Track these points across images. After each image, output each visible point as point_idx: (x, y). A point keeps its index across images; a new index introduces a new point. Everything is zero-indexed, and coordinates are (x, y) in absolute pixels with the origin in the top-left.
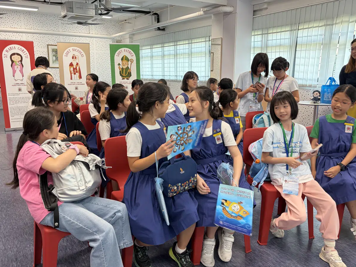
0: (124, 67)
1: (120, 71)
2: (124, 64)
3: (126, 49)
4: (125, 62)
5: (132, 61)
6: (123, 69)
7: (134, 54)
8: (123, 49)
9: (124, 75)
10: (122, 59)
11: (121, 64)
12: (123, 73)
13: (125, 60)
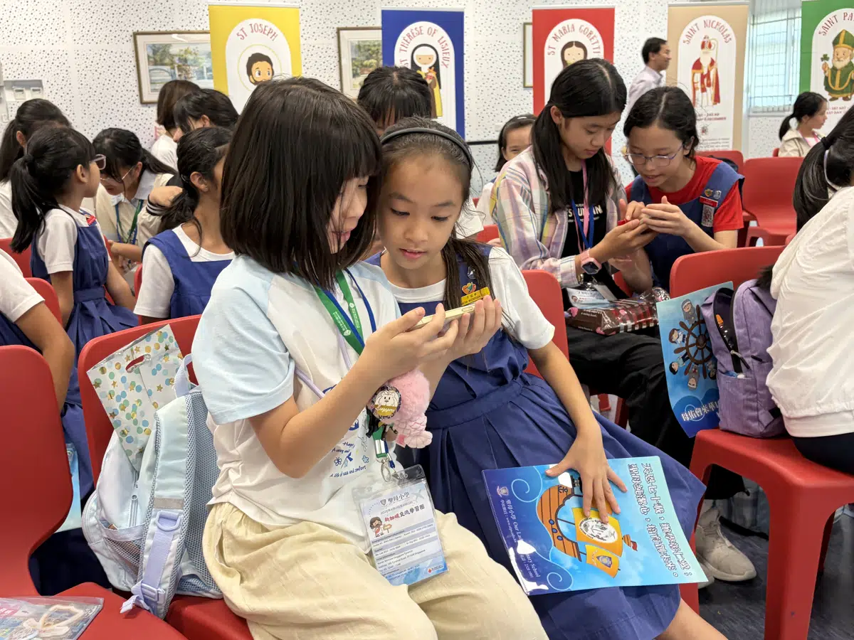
0: (840, 65)
1: (826, 78)
2: (841, 54)
3: (850, 11)
4: (842, 49)
6: (834, 69)
8: (840, 12)
9: (837, 88)
10: (836, 42)
11: (830, 56)
12: (834, 84)
13: (844, 43)
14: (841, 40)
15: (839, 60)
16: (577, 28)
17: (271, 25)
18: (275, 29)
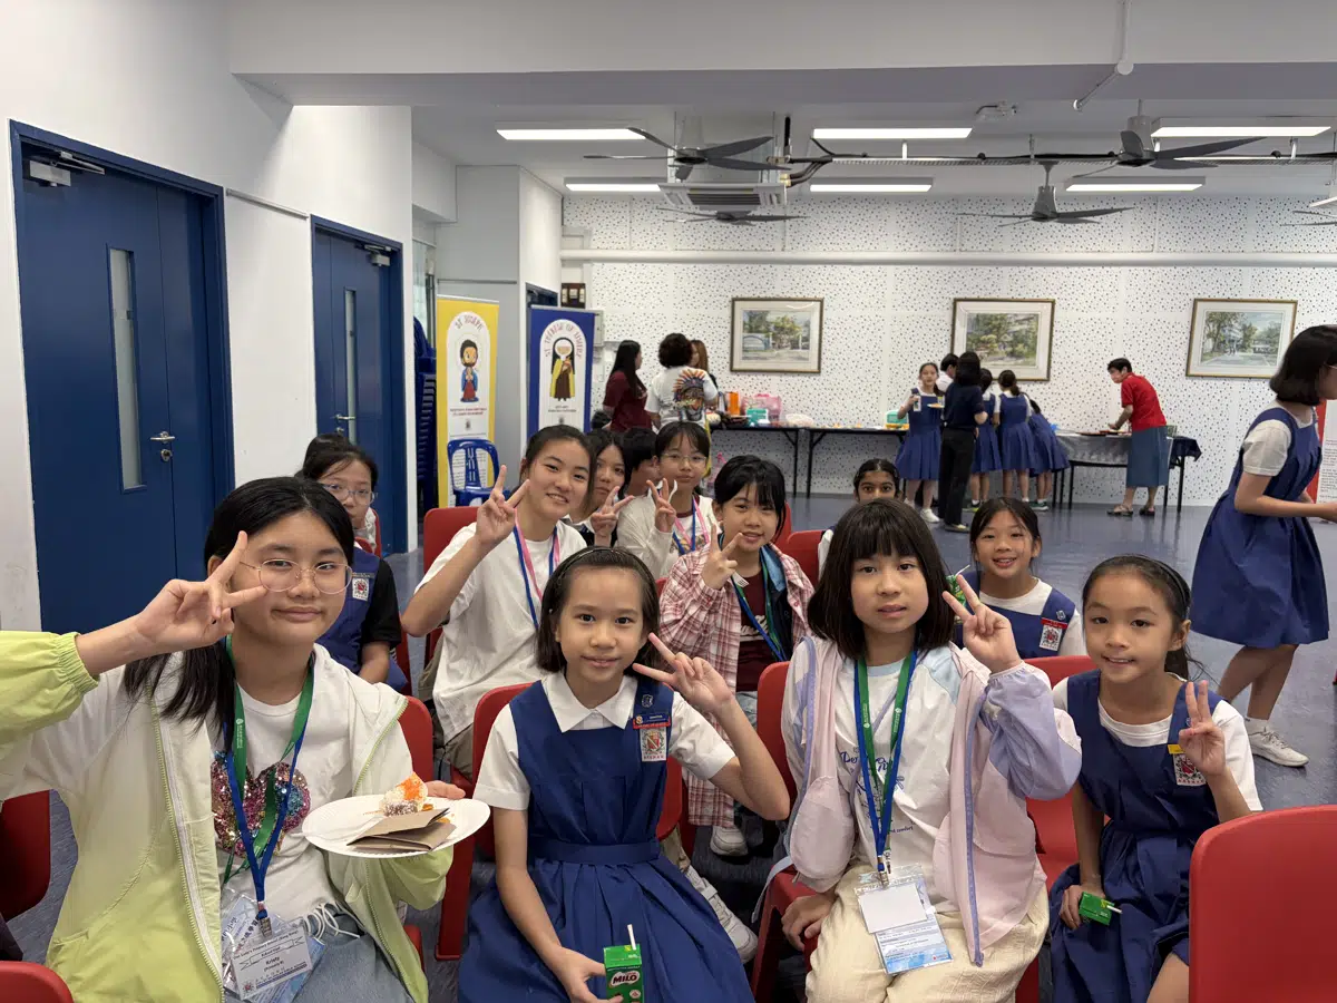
17: (479, 318)
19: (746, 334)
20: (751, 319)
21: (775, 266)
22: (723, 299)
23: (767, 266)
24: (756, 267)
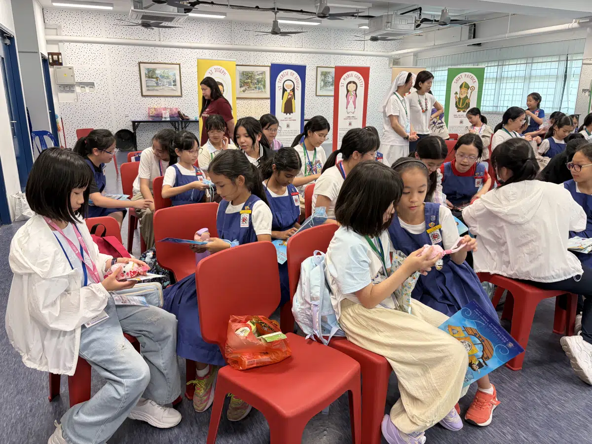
0: (462, 97)
1: (456, 102)
2: (463, 92)
3: (467, 73)
4: (464, 90)
5: (473, 89)
6: (460, 99)
7: (476, 80)
8: (463, 74)
9: (460, 107)
10: (461, 87)
11: (458, 92)
12: (459, 105)
13: (464, 87)
14: (463, 86)
15: (462, 94)
16: (354, 75)
17: (223, 69)
18: (226, 71)
19: (147, 79)
20: (149, 72)
21: (156, 48)
22: (134, 62)
23: (153, 48)
24: (148, 48)
